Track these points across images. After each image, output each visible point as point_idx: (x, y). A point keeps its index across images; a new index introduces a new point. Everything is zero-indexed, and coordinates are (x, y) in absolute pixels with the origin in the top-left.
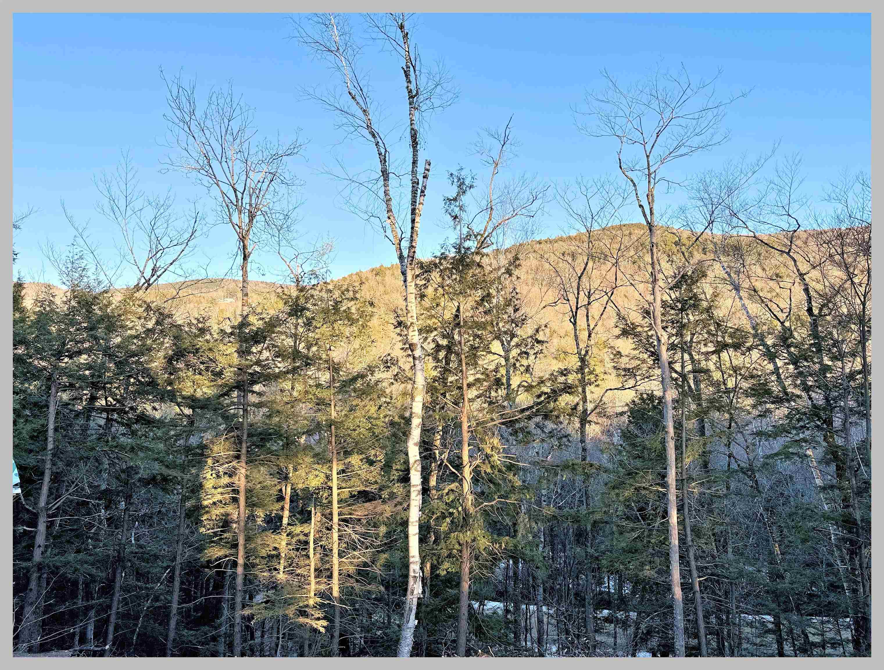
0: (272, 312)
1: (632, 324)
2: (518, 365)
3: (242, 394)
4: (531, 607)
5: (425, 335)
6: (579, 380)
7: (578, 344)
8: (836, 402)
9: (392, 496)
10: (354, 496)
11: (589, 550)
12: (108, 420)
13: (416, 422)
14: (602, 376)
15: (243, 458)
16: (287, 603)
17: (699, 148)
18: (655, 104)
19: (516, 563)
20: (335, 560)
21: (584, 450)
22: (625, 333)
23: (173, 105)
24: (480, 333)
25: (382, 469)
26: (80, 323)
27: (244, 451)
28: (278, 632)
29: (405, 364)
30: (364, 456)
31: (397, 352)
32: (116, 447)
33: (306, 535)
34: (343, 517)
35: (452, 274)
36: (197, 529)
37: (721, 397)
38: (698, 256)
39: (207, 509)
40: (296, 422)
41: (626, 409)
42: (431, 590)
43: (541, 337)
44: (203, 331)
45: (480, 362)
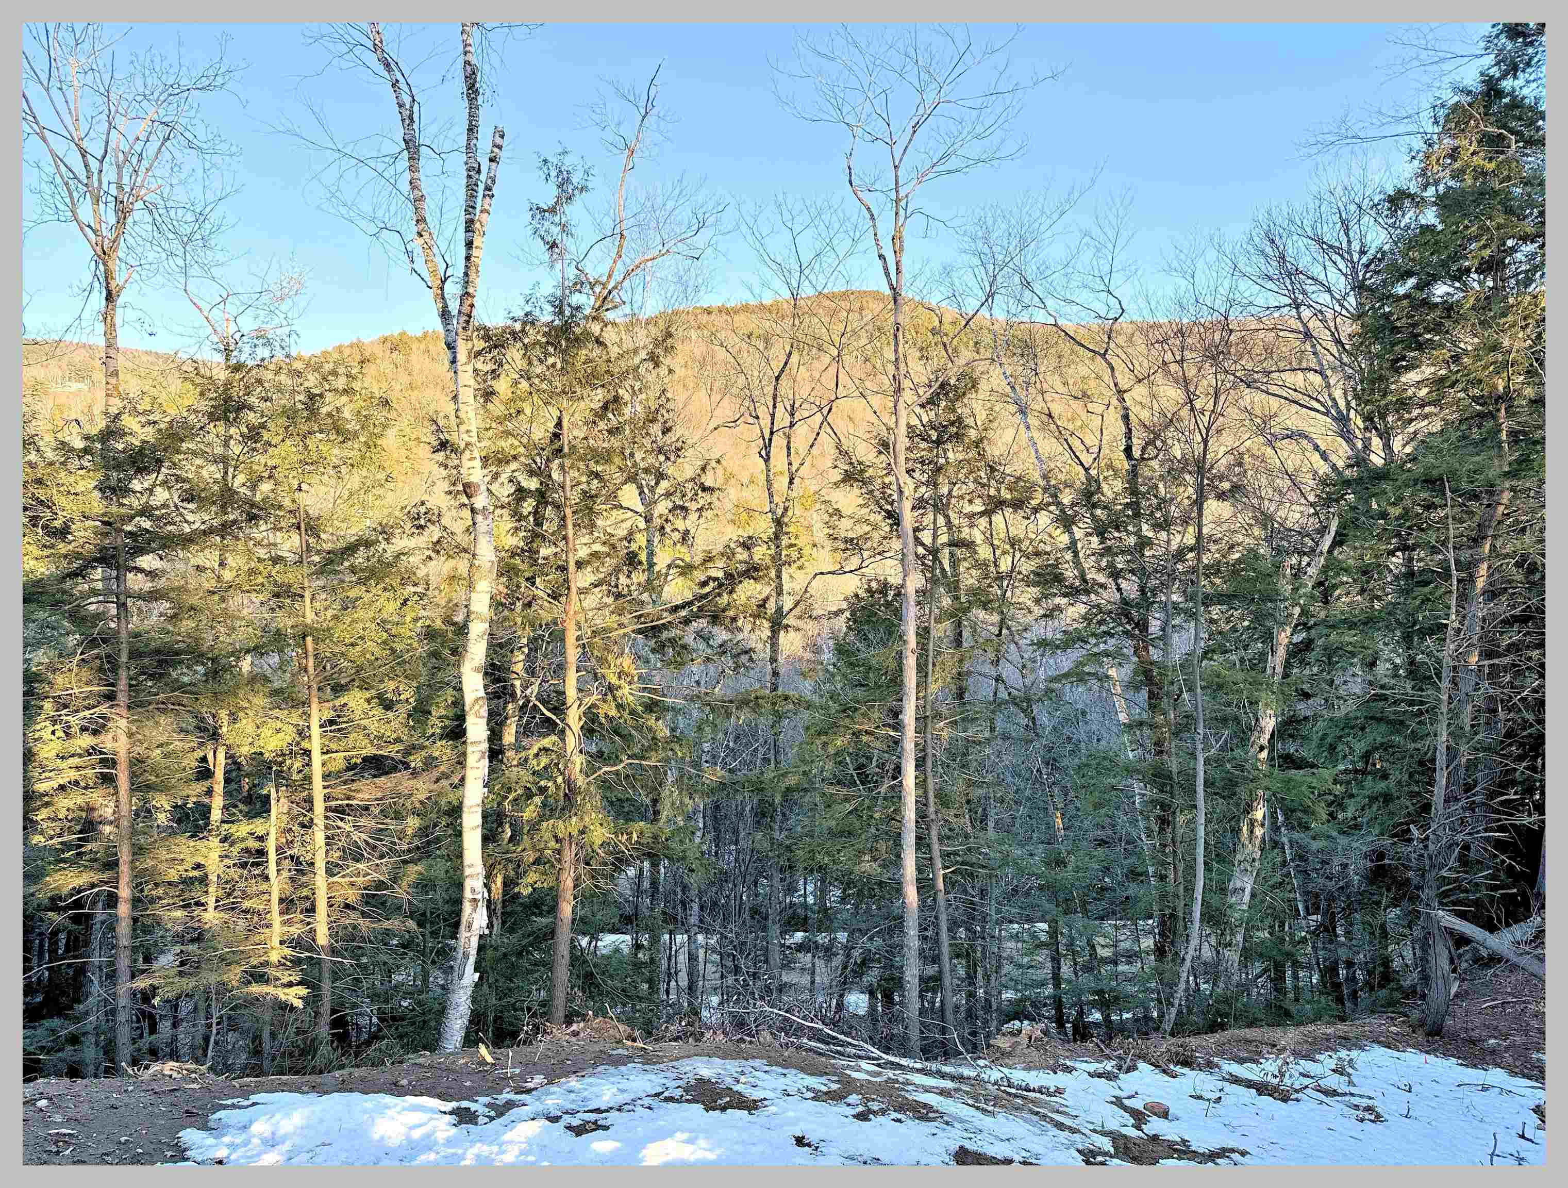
0: (173, 412)
1: (860, 463)
2: (668, 529)
3: (114, 573)
4: (679, 937)
5: (494, 469)
6: (773, 558)
7: (771, 495)
8: (1154, 595)
9: (430, 763)
10: (355, 765)
11: (776, 835)
13: (478, 630)
14: (807, 551)
15: (122, 699)
16: (227, 961)
17: (979, 161)
18: (911, 73)
19: (655, 865)
20: (321, 880)
21: (775, 674)
22: (848, 478)
24: (599, 468)
25: (409, 716)
27: (123, 684)
28: (210, 1014)
29: (456, 521)
30: (373, 692)
31: (439, 499)
33: (261, 839)
34: (333, 804)
35: (547, 354)
36: (25, 840)
37: (990, 586)
38: (965, 355)
39: (46, 799)
40: (233, 629)
41: (844, 605)
42: (504, 923)
43: (708, 481)
45: (599, 523)
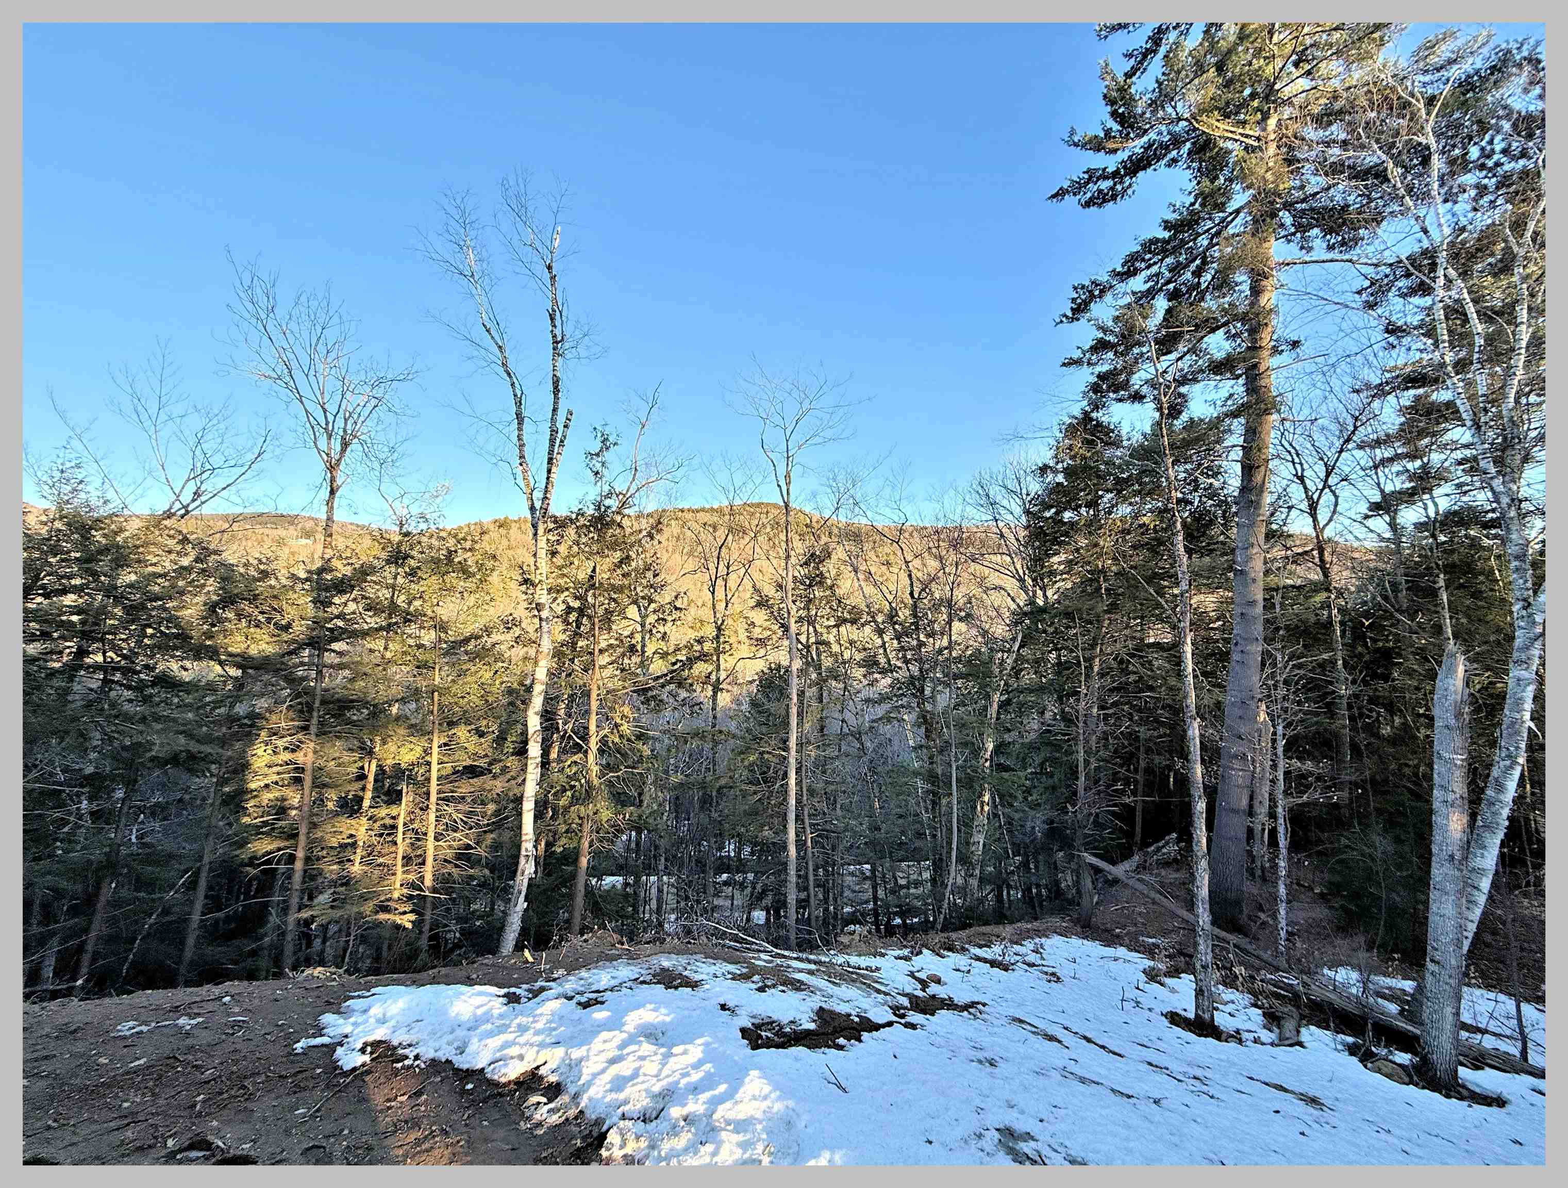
0: (364, 558)
1: (766, 596)
2: (654, 631)
3: (317, 652)
4: (652, 878)
5: (554, 595)
6: (715, 649)
7: (715, 613)
8: (927, 674)
9: (505, 770)
10: (458, 771)
11: (713, 815)
12: (105, 681)
13: (539, 688)
14: (735, 646)
15: (313, 730)
16: (364, 898)
17: (831, 440)
18: (795, 394)
19: (639, 833)
20: (430, 844)
21: (715, 717)
22: (759, 604)
23: (242, 295)
24: (615, 596)
25: (494, 741)
26: (68, 552)
27: (314, 721)
28: (349, 935)
29: (530, 625)
30: (473, 727)
31: (521, 612)
32: (116, 717)
33: (394, 818)
34: (442, 795)
35: (589, 532)
36: (237, 820)
37: (838, 667)
38: (824, 539)
39: (255, 793)
40: (389, 687)
41: (756, 678)
42: (545, 869)
43: (679, 604)
44: (265, 575)
45: (614, 627)
